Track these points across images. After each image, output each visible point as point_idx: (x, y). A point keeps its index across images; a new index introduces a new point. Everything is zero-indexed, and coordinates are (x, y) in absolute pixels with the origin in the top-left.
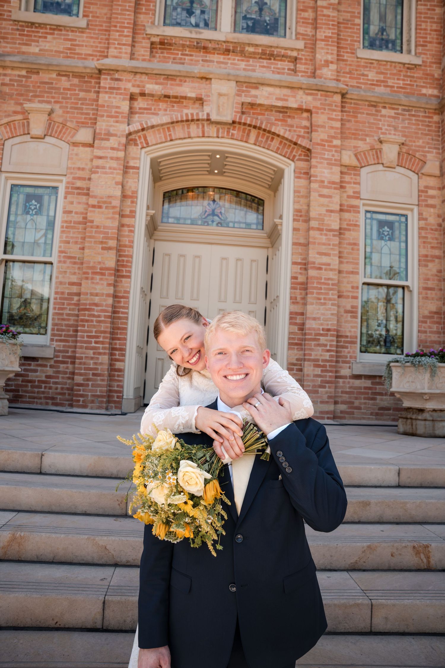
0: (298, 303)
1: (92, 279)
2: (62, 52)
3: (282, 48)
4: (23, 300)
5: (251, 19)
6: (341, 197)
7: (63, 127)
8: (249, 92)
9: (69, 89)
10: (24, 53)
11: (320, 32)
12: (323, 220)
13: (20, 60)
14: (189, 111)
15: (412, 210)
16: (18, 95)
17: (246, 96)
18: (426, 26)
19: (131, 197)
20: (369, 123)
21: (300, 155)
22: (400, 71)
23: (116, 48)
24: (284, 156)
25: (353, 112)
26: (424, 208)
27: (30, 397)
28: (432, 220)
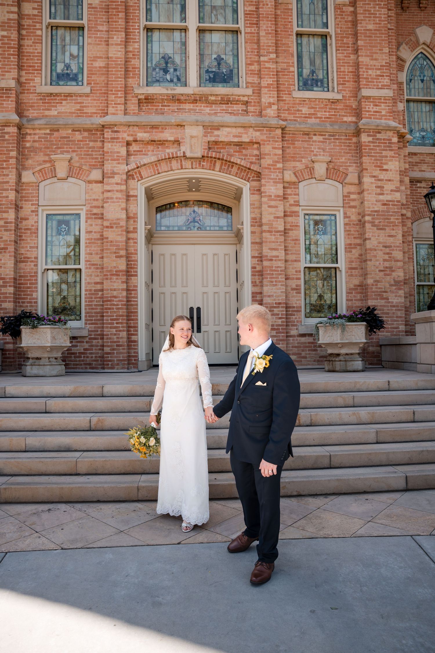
0: (257, 285)
1: (111, 279)
2: (74, 113)
3: (236, 95)
4: (62, 297)
5: (212, 72)
6: (284, 206)
7: (80, 170)
8: (213, 133)
9: (81, 141)
10: (47, 116)
11: (264, 81)
12: (272, 224)
13: (45, 123)
14: (171, 151)
15: (339, 211)
16: (45, 148)
17: (211, 136)
18: (345, 69)
19: (133, 218)
20: (304, 147)
21: (253, 177)
22: (327, 105)
23: (113, 107)
24: (242, 179)
25: (292, 141)
26: (347, 209)
27: (74, 365)
28: (354, 218)
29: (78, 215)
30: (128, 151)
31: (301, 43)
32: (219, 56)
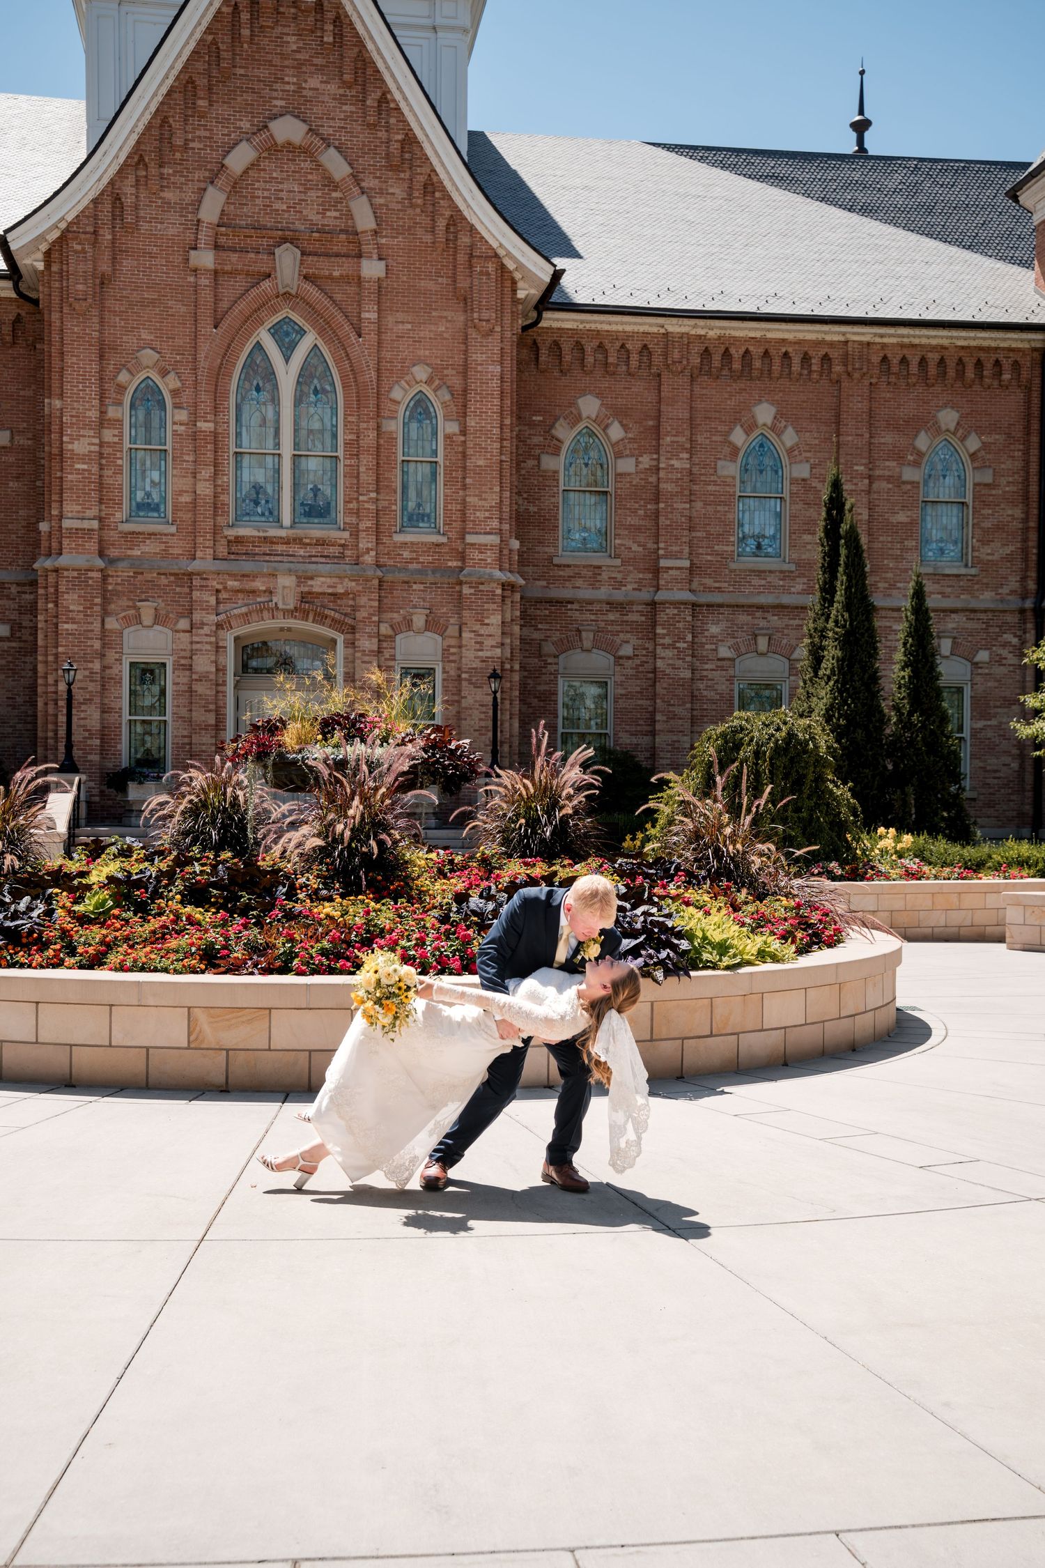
1: (199, 733)
2: (159, 554)
3: (332, 538)
4: (145, 748)
5: (308, 504)
6: (379, 661)
7: (167, 617)
8: (306, 583)
9: (167, 586)
10: (130, 556)
11: (362, 523)
13: (128, 564)
14: (262, 600)
15: (438, 665)
16: (129, 592)
17: (304, 586)
18: (452, 506)
19: (222, 670)
20: (402, 598)
21: (348, 630)
22: (430, 548)
23: (201, 551)
24: (336, 631)
25: (389, 592)
26: (446, 663)
28: (453, 673)
29: (164, 665)
30: (217, 599)
31: (407, 472)
32: (315, 486)
